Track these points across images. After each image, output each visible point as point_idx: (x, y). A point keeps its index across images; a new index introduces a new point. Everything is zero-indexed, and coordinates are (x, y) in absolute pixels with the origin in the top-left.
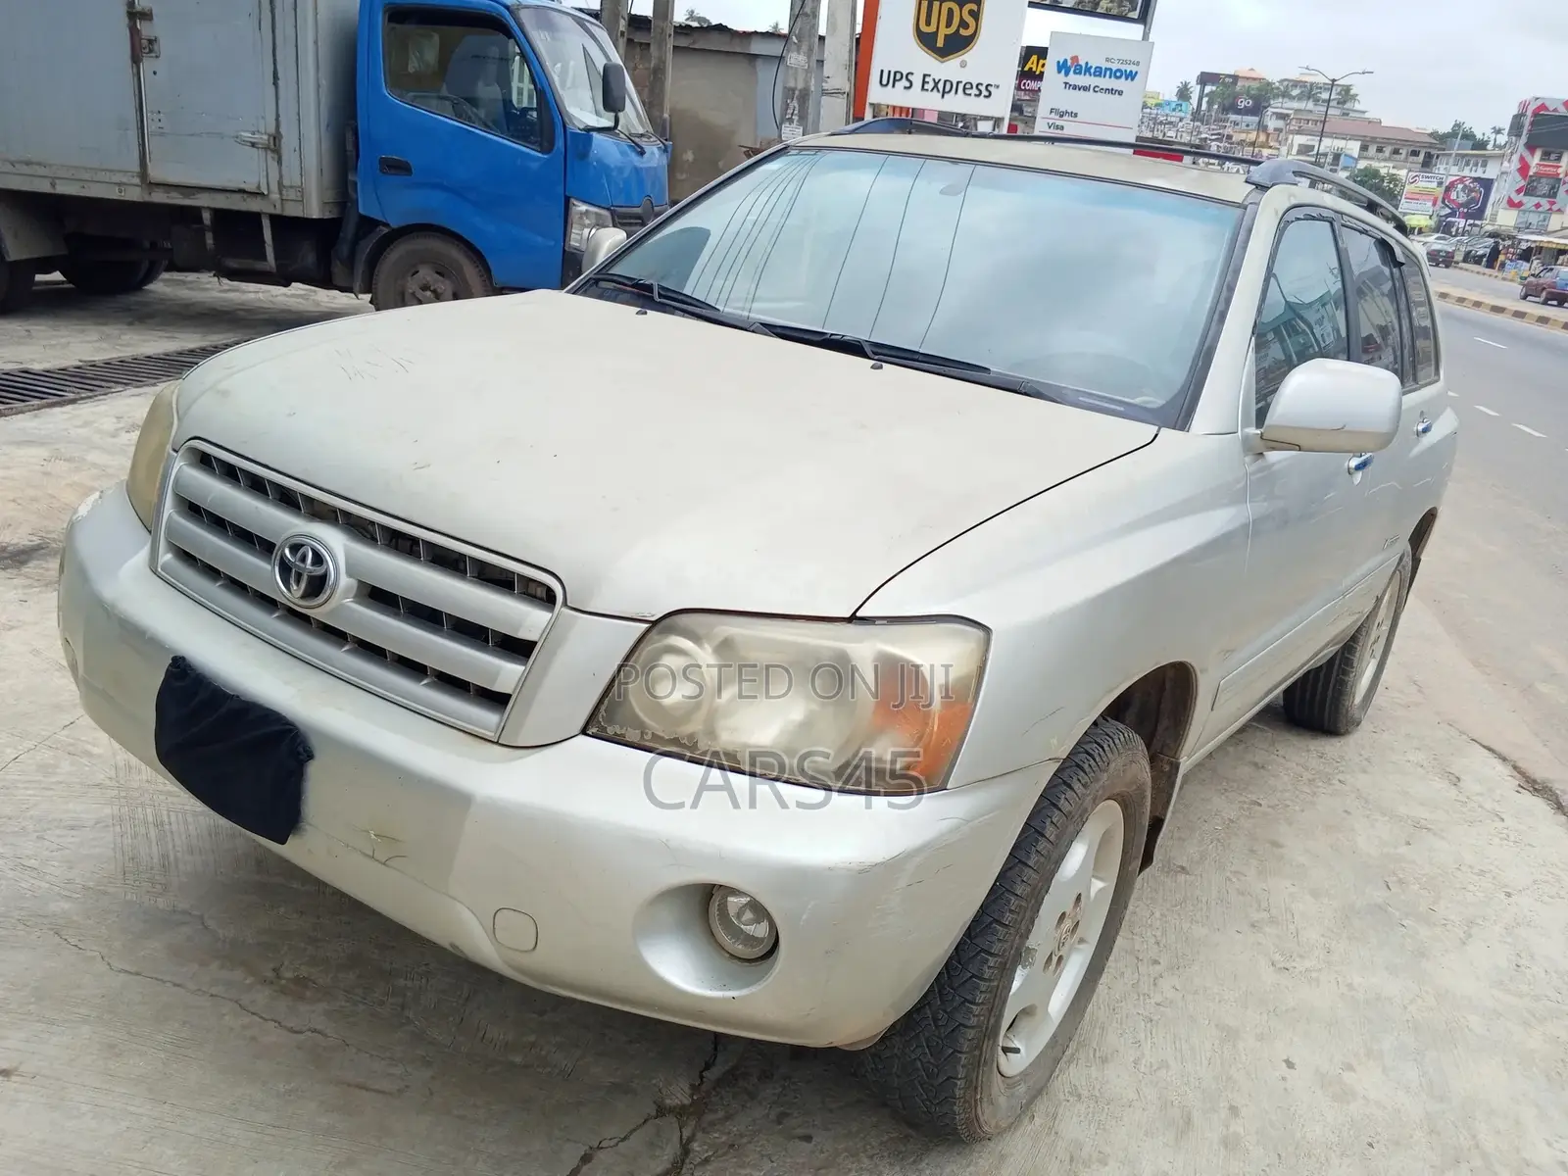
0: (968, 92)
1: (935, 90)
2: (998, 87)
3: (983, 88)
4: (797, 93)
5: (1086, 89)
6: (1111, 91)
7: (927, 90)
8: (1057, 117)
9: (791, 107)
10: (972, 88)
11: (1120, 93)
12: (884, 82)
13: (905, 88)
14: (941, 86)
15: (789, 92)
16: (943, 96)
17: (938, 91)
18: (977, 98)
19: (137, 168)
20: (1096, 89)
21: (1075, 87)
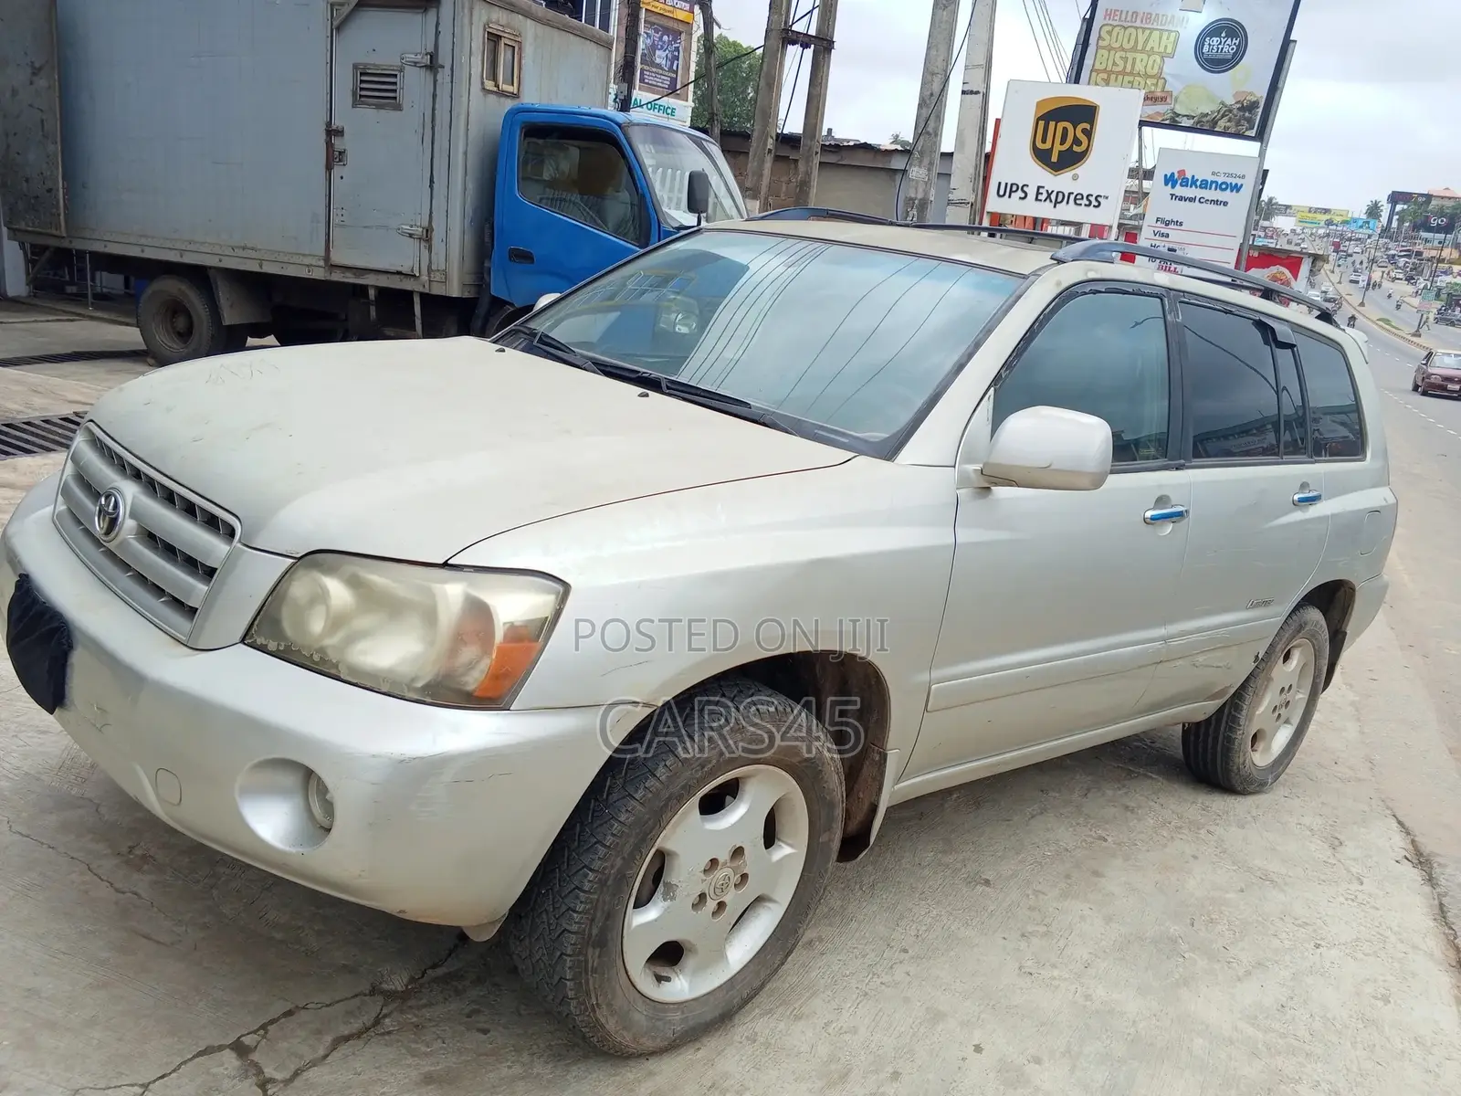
0: (1078, 202)
1: (1048, 200)
2: (1107, 198)
3: (1092, 199)
4: (916, 202)
5: (1192, 200)
6: (1216, 202)
7: (1041, 200)
8: (1163, 226)
9: (911, 214)
10: (1082, 198)
11: (1225, 204)
12: (1001, 193)
13: (1020, 198)
14: (1053, 197)
15: (910, 201)
16: (1055, 206)
17: (1051, 201)
18: (1086, 208)
19: (323, 254)
20: (1202, 200)
21: (1181, 199)
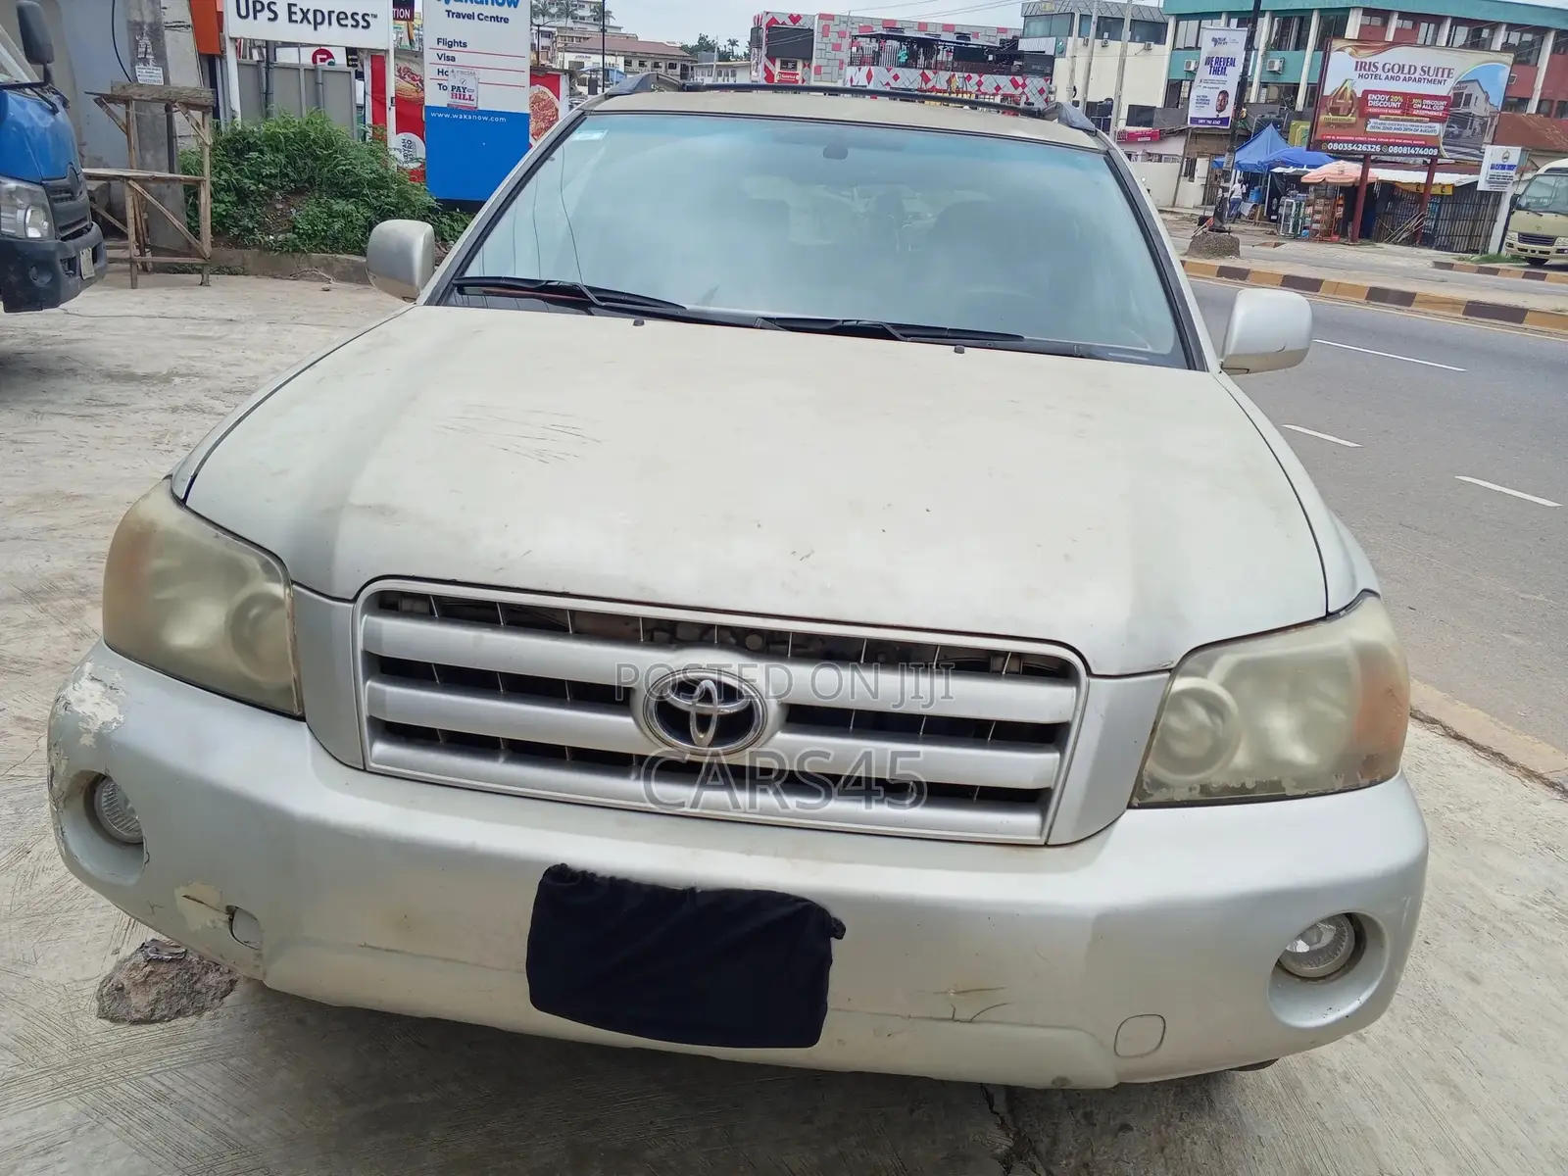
0: (343, 22)
1: (305, 21)
2: (376, 16)
3: (359, 18)
4: (145, 27)
5: (470, 16)
6: (496, 19)
7: (296, 21)
8: (446, 47)
9: (142, 43)
10: (347, 18)
11: (506, 20)
12: (243, 13)
13: (269, 19)
14: (310, 16)
15: (136, 27)
16: (315, 28)
17: (309, 22)
18: (354, 29)
20: (481, 17)
21: (459, 15)
